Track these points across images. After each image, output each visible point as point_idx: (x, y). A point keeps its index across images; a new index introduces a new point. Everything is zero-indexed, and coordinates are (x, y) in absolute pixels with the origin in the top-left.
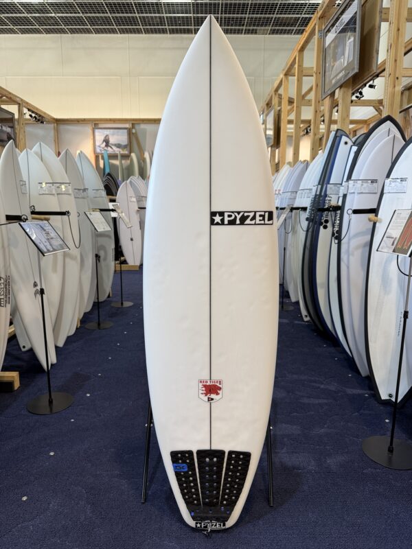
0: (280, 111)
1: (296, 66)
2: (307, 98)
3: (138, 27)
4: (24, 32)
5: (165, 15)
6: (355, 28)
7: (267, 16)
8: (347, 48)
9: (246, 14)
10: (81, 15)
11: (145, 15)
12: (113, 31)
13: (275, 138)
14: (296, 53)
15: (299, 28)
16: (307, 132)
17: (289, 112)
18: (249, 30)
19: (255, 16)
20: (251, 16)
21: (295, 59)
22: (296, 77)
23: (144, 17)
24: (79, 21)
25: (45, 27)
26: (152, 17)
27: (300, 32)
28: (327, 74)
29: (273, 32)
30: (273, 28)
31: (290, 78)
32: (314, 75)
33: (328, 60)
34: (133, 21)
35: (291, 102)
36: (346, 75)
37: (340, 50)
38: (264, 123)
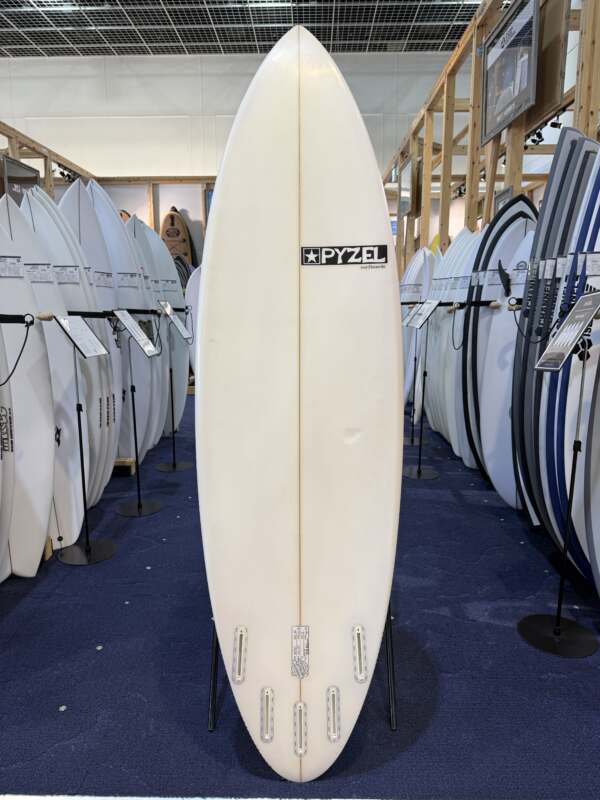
0: (420, 162)
1: (444, 97)
2: (461, 143)
3: (214, 44)
4: (51, 53)
5: (254, 26)
6: (531, 41)
7: (402, 24)
8: (519, 70)
9: (371, 22)
10: (133, 27)
11: (224, 26)
12: (179, 51)
13: (413, 202)
14: (444, 79)
15: (449, 41)
16: (461, 194)
17: (434, 165)
18: (375, 45)
19: (384, 24)
20: (378, 24)
21: (443, 86)
22: (444, 114)
23: (223, 29)
24: (130, 36)
25: (82, 46)
26: (235, 30)
27: (451, 47)
28: (489, 107)
29: (410, 48)
30: (411, 41)
31: (435, 114)
32: (471, 109)
33: (490, 88)
34: (208, 35)
35: (436, 149)
36: (517, 110)
37: (508, 73)
38: (398, 180)
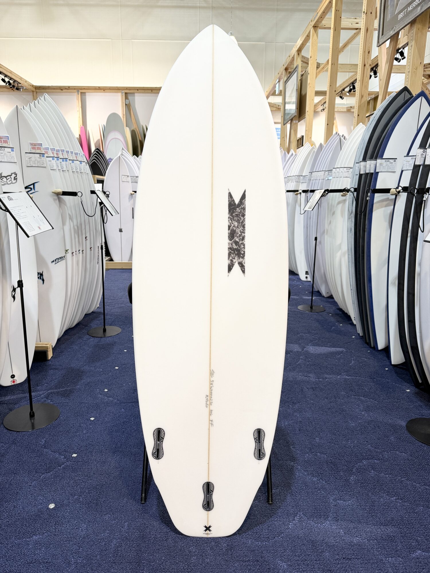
38: (283, 93)
